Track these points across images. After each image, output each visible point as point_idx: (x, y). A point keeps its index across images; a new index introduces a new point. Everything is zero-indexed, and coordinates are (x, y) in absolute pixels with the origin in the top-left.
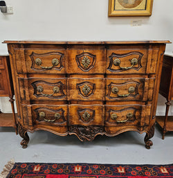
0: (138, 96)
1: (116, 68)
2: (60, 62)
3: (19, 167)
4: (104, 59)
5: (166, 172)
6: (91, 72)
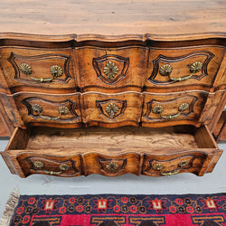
0: (192, 115)
1: (164, 79)
2: (65, 71)
3: (26, 204)
4: (143, 64)
5: (213, 206)
6: (119, 85)
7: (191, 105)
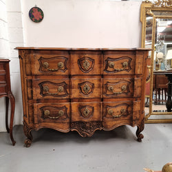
7: (128, 87)
